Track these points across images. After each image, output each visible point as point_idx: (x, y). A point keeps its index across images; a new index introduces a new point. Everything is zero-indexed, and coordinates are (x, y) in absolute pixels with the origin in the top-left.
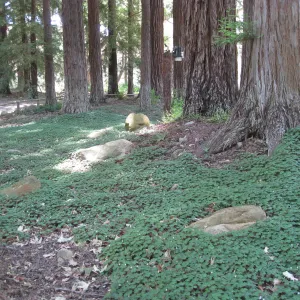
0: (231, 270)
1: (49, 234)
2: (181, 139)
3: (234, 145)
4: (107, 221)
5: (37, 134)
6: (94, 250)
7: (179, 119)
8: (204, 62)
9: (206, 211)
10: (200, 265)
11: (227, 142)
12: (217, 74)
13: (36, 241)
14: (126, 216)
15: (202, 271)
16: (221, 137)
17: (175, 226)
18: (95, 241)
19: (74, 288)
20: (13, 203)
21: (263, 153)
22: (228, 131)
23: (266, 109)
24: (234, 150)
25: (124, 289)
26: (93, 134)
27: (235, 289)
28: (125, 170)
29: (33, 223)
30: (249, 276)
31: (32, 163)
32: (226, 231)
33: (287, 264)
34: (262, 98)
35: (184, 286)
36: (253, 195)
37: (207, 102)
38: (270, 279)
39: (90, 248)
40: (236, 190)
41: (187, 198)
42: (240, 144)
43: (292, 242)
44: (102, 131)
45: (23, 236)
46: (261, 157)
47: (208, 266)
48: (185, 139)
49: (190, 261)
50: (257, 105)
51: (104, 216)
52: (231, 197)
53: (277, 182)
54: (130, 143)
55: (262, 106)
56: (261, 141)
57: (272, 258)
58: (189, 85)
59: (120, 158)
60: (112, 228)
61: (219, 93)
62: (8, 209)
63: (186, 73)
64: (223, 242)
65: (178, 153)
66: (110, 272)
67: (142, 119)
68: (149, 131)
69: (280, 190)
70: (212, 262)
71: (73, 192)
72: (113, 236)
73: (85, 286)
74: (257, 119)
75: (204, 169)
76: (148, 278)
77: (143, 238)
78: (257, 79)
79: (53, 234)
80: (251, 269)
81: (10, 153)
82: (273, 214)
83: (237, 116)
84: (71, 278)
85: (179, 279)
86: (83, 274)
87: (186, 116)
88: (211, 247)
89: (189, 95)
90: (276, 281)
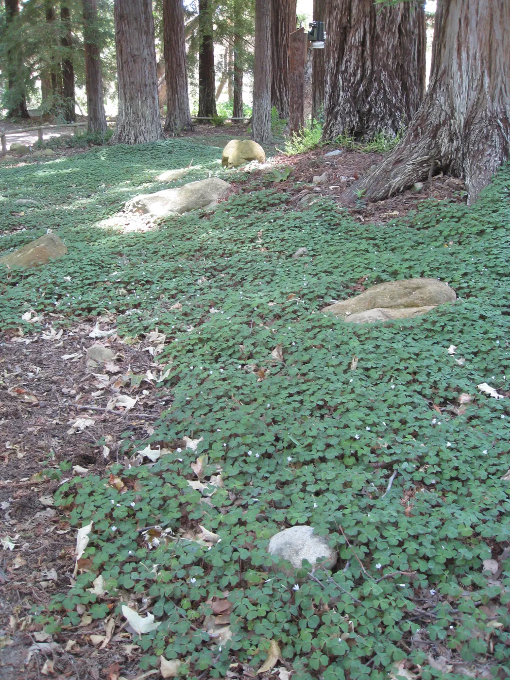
0: (386, 379)
1: (75, 326)
2: (316, 178)
3: (409, 187)
4: (177, 305)
5: (69, 176)
6: (151, 349)
7: (316, 147)
8: (363, 44)
9: (350, 289)
10: (332, 369)
11: (397, 181)
12: (385, 67)
13: (51, 334)
14: (210, 296)
15: (334, 378)
16: (386, 171)
17: (294, 312)
18: (154, 336)
19: (110, 406)
20: (18, 278)
21: (459, 200)
22: (398, 162)
23: (468, 123)
24: (408, 195)
25: (195, 404)
26: (166, 175)
27: (391, 406)
28: (216, 227)
29: (50, 308)
30: (418, 387)
31: (58, 220)
32: (384, 320)
33: (487, 371)
34: (461, 104)
35: (301, 402)
36: (437, 265)
37: (365, 117)
38: (455, 394)
39: (144, 345)
40: (407, 256)
41: (319, 268)
42: (419, 186)
43: (498, 338)
44: (182, 170)
45: (30, 327)
46: (455, 206)
47: (345, 372)
48: (323, 177)
49: (315, 362)
50: (452, 116)
51: (173, 297)
52: (396, 267)
53: (481, 244)
54: (227, 185)
55: (460, 119)
56: (457, 181)
57: (461, 362)
58: (334, 86)
59: (207, 210)
60: (185, 314)
61: (386, 101)
62: (8, 288)
63: (330, 65)
64: (375, 334)
65: (309, 200)
66: (173, 382)
67: (251, 150)
68: (262, 167)
69: (483, 258)
70: (354, 364)
71: (123, 261)
72: (185, 327)
73: (130, 402)
74: (451, 140)
75: (353, 225)
76: (238, 388)
77: (236, 327)
78: (455, 67)
79: (82, 326)
80: (421, 377)
81: (20, 205)
82: (468, 296)
83: (416, 136)
84: (107, 391)
85: (292, 390)
86: (128, 385)
87: (328, 142)
88: (355, 343)
89: (334, 104)
90: (464, 398)
